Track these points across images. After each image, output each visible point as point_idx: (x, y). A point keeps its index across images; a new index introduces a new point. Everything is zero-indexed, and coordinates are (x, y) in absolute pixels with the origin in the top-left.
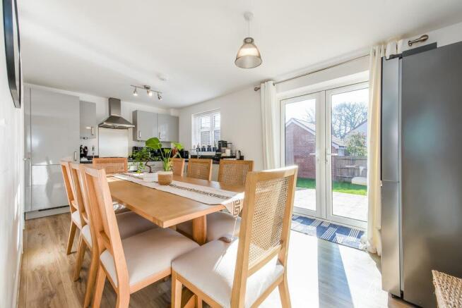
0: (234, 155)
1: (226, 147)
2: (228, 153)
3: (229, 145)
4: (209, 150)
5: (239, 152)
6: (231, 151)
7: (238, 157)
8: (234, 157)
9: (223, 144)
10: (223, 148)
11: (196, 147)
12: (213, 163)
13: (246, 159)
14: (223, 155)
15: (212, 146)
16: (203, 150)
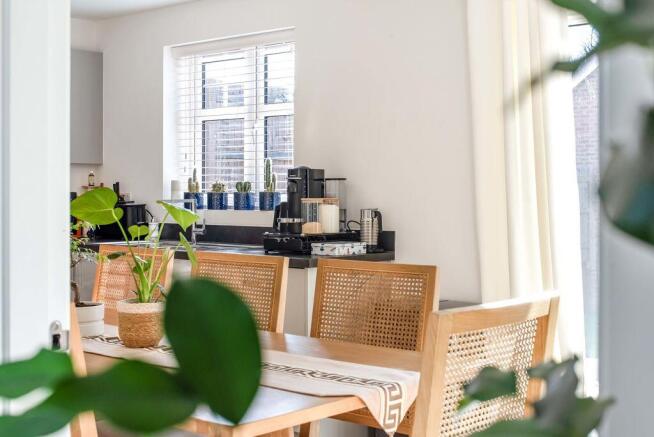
0: (354, 227)
1: (321, 193)
2: (328, 219)
3: (331, 187)
4: (243, 201)
5: (377, 214)
6: (343, 212)
7: (370, 237)
8: (355, 237)
9: (309, 183)
10: (307, 201)
11: (184, 188)
12: (292, 265)
13: (405, 255)
14: (309, 228)
15: (258, 187)
16: (217, 201)
